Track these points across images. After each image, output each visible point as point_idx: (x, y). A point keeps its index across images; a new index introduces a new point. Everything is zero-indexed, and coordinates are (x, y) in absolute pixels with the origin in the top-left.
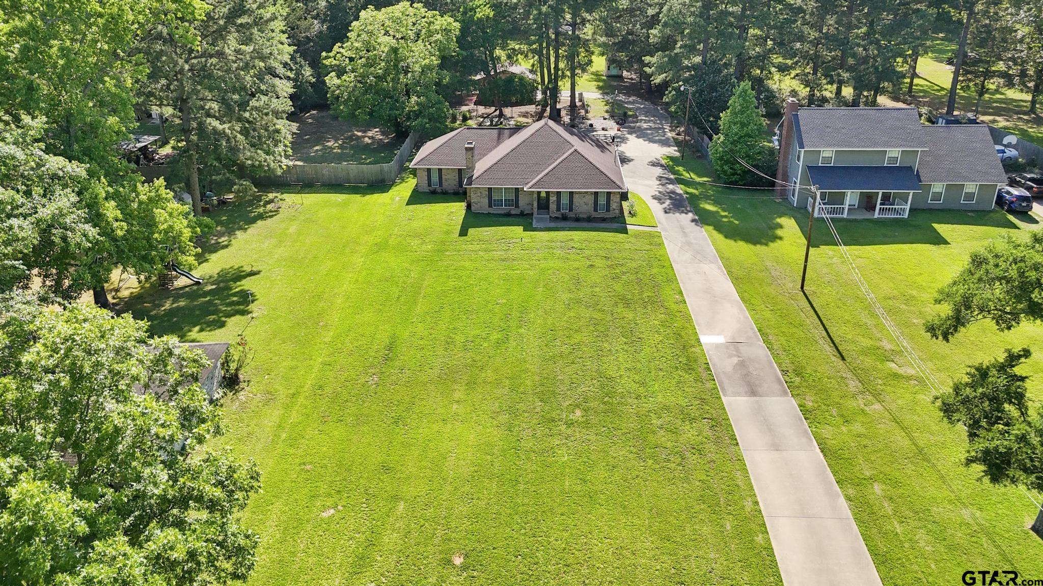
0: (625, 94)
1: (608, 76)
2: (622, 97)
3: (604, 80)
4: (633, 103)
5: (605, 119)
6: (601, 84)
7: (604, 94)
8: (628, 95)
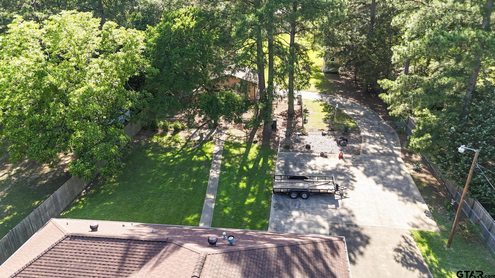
0: (342, 94)
1: (326, 73)
2: (339, 99)
3: (321, 78)
4: (351, 107)
5: (324, 135)
6: (319, 81)
7: (323, 93)
8: (346, 95)
